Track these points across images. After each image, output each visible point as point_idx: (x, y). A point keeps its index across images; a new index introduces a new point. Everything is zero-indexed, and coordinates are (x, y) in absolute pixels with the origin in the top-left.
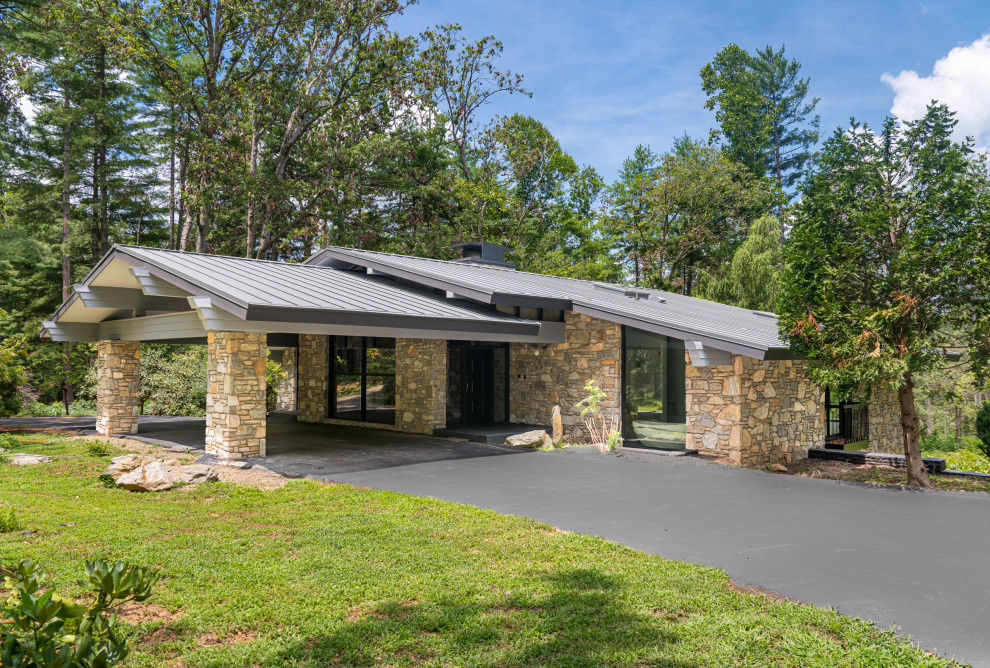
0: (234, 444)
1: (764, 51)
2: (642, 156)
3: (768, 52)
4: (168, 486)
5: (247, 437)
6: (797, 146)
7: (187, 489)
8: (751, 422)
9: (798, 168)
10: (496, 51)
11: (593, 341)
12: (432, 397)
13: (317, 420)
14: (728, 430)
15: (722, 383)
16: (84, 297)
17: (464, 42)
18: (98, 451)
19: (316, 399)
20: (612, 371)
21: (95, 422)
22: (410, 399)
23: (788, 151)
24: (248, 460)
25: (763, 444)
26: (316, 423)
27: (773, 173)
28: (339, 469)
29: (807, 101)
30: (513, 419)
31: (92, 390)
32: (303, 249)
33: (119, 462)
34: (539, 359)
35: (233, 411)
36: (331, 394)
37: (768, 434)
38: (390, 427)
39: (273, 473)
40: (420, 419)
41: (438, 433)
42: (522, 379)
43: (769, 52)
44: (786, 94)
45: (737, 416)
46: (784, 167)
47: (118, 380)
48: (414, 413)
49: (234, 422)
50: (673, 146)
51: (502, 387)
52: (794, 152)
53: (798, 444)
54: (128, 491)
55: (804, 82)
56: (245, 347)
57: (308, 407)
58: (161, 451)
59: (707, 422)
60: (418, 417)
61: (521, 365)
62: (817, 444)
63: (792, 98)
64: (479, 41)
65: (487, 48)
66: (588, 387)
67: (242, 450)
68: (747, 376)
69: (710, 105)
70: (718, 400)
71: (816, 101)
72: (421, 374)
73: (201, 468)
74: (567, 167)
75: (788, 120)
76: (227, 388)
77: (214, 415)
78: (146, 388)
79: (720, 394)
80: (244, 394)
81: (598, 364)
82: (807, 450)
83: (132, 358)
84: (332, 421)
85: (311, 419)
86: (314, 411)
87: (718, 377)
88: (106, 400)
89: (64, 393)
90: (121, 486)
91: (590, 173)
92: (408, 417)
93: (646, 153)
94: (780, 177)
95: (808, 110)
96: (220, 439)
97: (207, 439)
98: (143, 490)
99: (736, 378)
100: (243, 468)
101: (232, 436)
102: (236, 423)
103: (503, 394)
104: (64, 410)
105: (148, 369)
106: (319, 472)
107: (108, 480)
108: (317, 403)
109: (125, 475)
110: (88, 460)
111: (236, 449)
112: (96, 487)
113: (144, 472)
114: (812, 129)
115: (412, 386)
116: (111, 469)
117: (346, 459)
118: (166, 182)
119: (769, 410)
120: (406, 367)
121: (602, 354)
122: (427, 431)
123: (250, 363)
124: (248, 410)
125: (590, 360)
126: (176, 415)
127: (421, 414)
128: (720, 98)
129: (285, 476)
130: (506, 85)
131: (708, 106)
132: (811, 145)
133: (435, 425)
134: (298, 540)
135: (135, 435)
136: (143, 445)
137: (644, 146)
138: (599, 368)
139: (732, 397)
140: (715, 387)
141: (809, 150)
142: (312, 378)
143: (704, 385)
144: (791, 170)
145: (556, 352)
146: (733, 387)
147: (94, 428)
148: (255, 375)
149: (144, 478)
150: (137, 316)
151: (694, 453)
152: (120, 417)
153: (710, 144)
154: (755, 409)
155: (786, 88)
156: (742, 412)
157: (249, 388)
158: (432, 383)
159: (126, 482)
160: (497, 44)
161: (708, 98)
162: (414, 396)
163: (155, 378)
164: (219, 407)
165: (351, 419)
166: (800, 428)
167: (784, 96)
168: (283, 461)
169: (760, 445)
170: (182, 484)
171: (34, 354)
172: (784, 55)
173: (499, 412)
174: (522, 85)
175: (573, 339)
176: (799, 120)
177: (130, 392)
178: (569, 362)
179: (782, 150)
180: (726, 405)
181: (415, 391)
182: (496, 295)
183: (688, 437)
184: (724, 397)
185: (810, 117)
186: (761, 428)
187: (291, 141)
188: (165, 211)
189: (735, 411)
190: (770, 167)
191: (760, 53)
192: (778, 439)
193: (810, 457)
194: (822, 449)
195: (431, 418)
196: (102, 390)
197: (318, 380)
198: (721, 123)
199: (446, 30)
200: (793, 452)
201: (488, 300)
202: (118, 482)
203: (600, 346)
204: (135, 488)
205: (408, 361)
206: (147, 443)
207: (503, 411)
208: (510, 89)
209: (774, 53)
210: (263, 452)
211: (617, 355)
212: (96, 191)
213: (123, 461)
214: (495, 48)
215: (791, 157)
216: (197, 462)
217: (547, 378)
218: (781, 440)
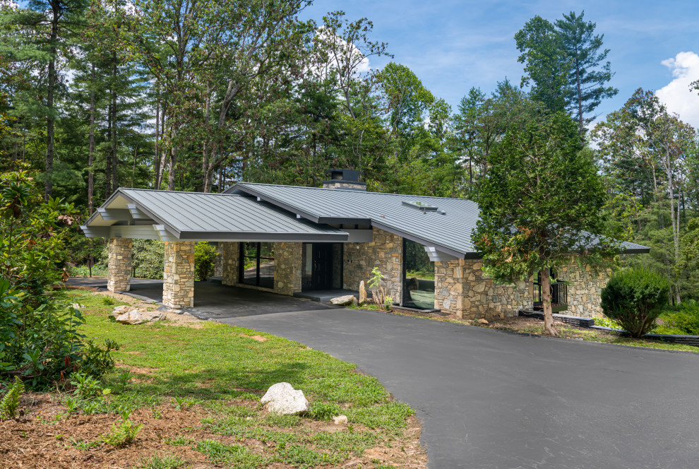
0: (177, 300)
1: (568, 15)
2: (475, 95)
3: (571, 16)
4: (140, 322)
5: (183, 297)
6: (596, 83)
7: (149, 323)
8: (471, 294)
9: (596, 99)
10: (368, 28)
11: (387, 242)
12: (292, 273)
13: (233, 284)
14: (456, 298)
15: (453, 270)
16: (103, 214)
17: (347, 22)
18: (109, 303)
19: (232, 272)
20: (397, 260)
21: (107, 282)
22: (281, 274)
23: (587, 87)
24: (183, 309)
25: (480, 307)
26: (232, 286)
27: (576, 103)
28: (228, 316)
29: (600, 51)
30: (345, 286)
31: (105, 261)
32: (242, 160)
33: (119, 309)
34: (359, 251)
35: (176, 283)
36: (241, 269)
37: (484, 301)
38: (270, 290)
39: (193, 317)
40: (287, 286)
41: (296, 295)
42: (350, 263)
43: (573, 16)
44: (586, 46)
45: (461, 290)
46: (585, 98)
47: (120, 260)
48: (284, 282)
49: (177, 288)
50: (497, 88)
51: (339, 267)
52: (591, 88)
53: (509, 307)
54: (121, 324)
55: (599, 37)
56: (183, 248)
57: (228, 276)
58: (140, 303)
59: (445, 293)
60: (286, 284)
61: (350, 255)
62: (527, 307)
63: (590, 49)
64: (357, 21)
65: (363, 25)
66: (374, 271)
67: (181, 303)
68: (467, 267)
69: (522, 59)
70: (450, 280)
71: (607, 51)
72: (287, 259)
73: (157, 313)
74: (427, 99)
75: (587, 65)
76: (174, 270)
77: (168, 284)
78: (136, 261)
79: (452, 277)
80: (182, 273)
81: (390, 256)
82: (517, 311)
83: (128, 247)
84: (241, 285)
85: (229, 284)
86: (231, 279)
87: (451, 266)
88: (113, 271)
89: (89, 261)
90: (119, 321)
91: (442, 103)
92: (280, 285)
93: (477, 93)
94: (581, 107)
95: (601, 58)
96: (170, 297)
97: (164, 297)
98: (128, 324)
99: (460, 268)
100: (179, 314)
101: (176, 296)
102: (178, 289)
103: (339, 272)
104: (89, 271)
105: (138, 249)
106: (218, 316)
107: (112, 318)
108: (233, 274)
109: (120, 316)
110: (103, 307)
111: (178, 303)
112: (107, 322)
113: (129, 314)
114: (605, 71)
115: (283, 266)
116: (114, 313)
117: (235, 310)
118: (154, 117)
119: (486, 286)
120: (280, 255)
121: (392, 249)
122: (291, 293)
123: (186, 257)
124: (184, 282)
125: (386, 253)
126: (153, 278)
127: (287, 283)
128: (529, 54)
129: (199, 318)
130: (375, 51)
131: (520, 60)
132: (606, 82)
133: (295, 290)
134: (188, 347)
135: (128, 292)
136: (131, 299)
137: (477, 88)
138: (390, 258)
139: (458, 279)
140: (449, 272)
141: (604, 86)
142: (230, 259)
143: (443, 270)
144: (590, 101)
145: (368, 247)
146: (458, 273)
147: (106, 287)
148: (188, 263)
149: (129, 318)
150: (131, 225)
151: (438, 311)
152: (121, 281)
153: (521, 87)
154: (474, 286)
155: (585, 42)
156: (463, 288)
157: (185, 270)
158: (293, 265)
159: (121, 320)
160: (369, 23)
161: (521, 54)
162: (284, 272)
163: (141, 255)
164: (170, 280)
165: (251, 285)
166: (512, 297)
167: (584, 47)
168: (201, 311)
169: (477, 307)
170: (148, 321)
171: (73, 239)
172: (583, 18)
173: (337, 283)
174: (386, 51)
175: (377, 240)
176: (594, 65)
177: (126, 267)
178: (375, 254)
179: (582, 86)
180: (455, 283)
181: (284, 270)
182: (321, 219)
183: (436, 301)
184: (454, 279)
185: (603, 63)
186: (478, 297)
187: (229, 98)
188: (153, 135)
189: (459, 287)
190: (574, 99)
191: (565, 17)
192: (493, 304)
193: (519, 315)
194: (531, 311)
195: (292, 286)
196: (112, 265)
197: (233, 260)
198: (528, 73)
199: (334, 15)
200: (505, 312)
201: (317, 221)
202: (117, 319)
203: (391, 245)
204: (125, 323)
205: (281, 252)
206: (134, 297)
207: (339, 282)
208: (379, 53)
209: (577, 16)
210: (192, 305)
211: (400, 250)
212: (110, 124)
213: (120, 309)
214: (367, 25)
215: (589, 91)
216: (157, 310)
217: (363, 263)
218: (496, 304)
